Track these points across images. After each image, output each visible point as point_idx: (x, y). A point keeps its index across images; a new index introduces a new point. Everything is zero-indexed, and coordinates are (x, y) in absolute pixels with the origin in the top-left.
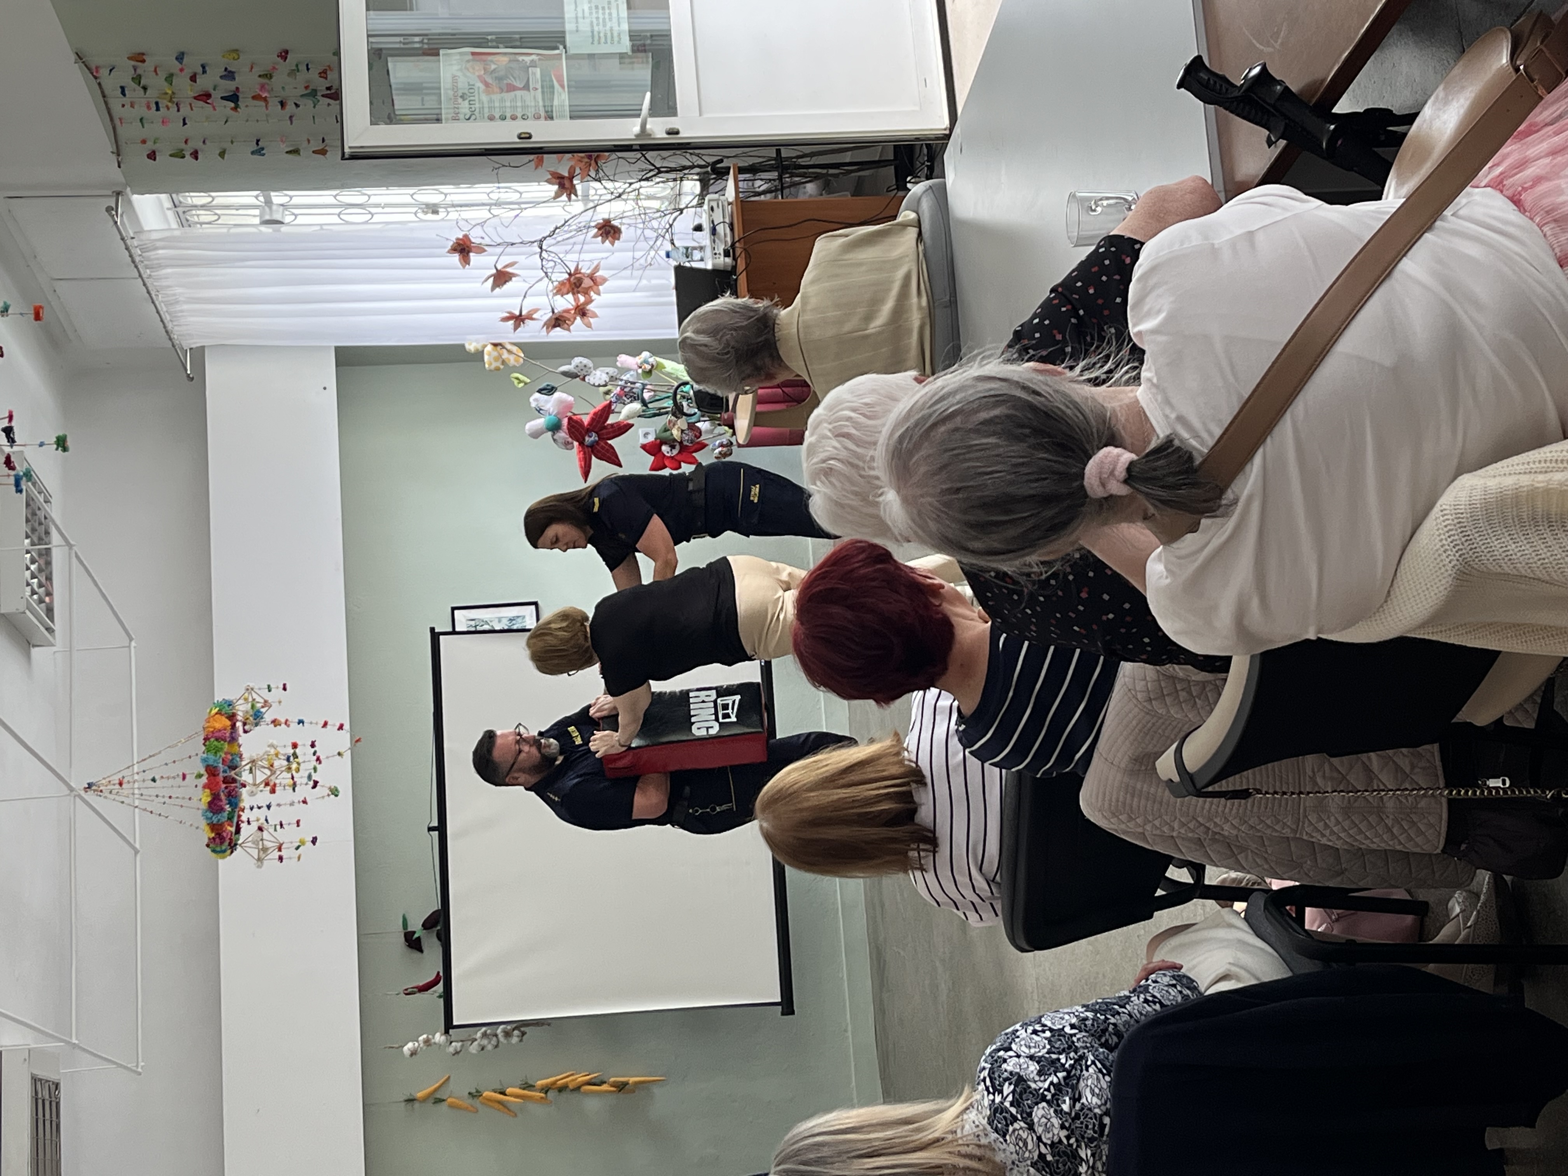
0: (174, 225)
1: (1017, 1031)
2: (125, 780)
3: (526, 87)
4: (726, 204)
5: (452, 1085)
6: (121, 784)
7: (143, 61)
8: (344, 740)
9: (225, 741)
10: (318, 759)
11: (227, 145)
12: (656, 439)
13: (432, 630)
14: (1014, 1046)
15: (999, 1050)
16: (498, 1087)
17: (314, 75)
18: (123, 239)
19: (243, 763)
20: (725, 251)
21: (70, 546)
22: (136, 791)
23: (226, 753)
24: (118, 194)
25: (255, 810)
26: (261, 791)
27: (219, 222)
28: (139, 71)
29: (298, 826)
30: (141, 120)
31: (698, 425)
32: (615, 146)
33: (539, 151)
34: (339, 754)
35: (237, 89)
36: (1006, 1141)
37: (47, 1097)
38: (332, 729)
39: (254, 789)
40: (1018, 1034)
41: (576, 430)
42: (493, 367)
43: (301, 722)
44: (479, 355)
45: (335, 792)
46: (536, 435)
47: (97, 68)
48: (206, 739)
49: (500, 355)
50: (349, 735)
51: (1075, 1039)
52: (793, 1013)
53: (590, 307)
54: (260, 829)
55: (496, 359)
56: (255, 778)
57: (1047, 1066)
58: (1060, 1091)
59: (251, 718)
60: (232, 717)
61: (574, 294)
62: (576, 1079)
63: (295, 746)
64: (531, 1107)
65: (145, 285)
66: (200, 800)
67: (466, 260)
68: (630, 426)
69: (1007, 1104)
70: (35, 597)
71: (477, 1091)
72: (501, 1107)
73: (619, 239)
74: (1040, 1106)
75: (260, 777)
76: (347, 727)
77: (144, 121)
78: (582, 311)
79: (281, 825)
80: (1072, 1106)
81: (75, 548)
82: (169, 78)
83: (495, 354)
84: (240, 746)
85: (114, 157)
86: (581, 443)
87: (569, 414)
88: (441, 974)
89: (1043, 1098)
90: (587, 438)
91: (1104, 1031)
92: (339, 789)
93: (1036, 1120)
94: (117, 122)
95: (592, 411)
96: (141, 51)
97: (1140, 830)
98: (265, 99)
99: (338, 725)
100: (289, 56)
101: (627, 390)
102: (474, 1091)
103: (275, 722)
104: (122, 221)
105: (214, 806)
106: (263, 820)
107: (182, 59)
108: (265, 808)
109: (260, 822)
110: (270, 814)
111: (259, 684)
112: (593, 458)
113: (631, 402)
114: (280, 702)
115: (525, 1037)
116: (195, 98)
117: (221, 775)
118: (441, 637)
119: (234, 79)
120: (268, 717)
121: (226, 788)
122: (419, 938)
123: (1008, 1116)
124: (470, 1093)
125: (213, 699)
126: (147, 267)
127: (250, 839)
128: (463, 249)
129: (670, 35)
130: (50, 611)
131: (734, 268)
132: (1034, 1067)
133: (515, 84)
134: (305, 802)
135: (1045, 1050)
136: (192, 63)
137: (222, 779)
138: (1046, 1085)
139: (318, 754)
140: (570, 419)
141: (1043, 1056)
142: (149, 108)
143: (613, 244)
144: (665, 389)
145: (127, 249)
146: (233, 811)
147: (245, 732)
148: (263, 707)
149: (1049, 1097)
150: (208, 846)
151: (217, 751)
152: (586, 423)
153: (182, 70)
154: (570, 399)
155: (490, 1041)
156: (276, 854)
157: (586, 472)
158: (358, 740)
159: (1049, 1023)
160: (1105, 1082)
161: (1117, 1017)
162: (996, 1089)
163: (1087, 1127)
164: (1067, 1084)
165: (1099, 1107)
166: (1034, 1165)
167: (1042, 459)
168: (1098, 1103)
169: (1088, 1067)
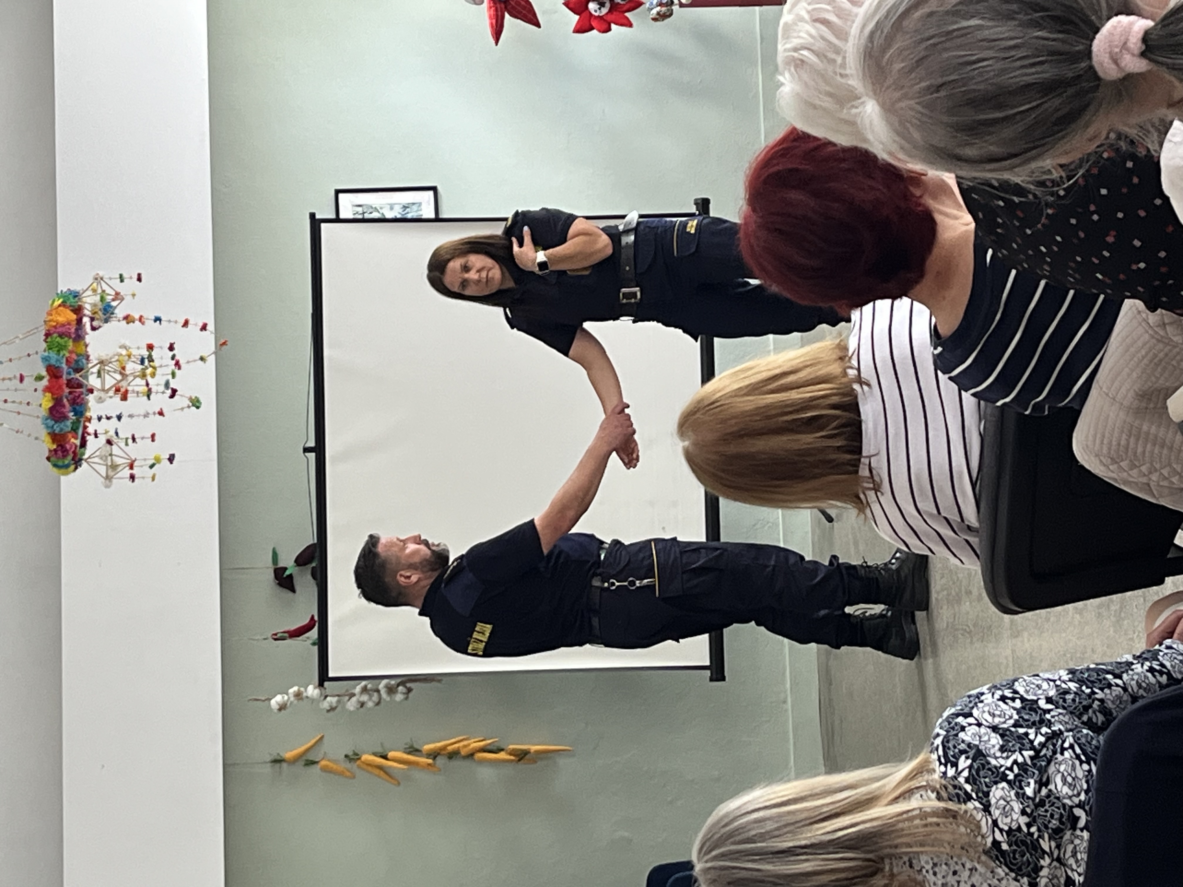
1: (983, 695)
5: (326, 747)
8: (208, 342)
9: (70, 337)
10: (177, 364)
13: (312, 216)
14: (975, 712)
15: (958, 715)
16: (379, 750)
19: (90, 365)
23: (71, 352)
25: (104, 420)
26: (111, 397)
29: (153, 440)
34: (202, 359)
38: (194, 329)
39: (102, 394)
40: (983, 699)
43: (158, 319)
45: (196, 403)
48: (47, 335)
50: (213, 336)
51: (1048, 716)
52: (723, 679)
54: (109, 442)
56: (103, 383)
57: (1011, 740)
58: (1026, 771)
59: (100, 313)
60: (78, 310)
62: (469, 745)
63: (150, 347)
64: (417, 775)
66: (40, 405)
69: (962, 780)
71: (356, 754)
72: (382, 773)
74: (1000, 786)
75: (110, 382)
76: (211, 327)
79: (134, 439)
80: (1037, 792)
84: (86, 345)
88: (316, 618)
89: (1004, 778)
91: (1086, 708)
92: (202, 400)
93: (993, 801)
97: (1144, 480)
99: (201, 325)
102: (350, 753)
103: (128, 319)
105: (56, 413)
106: (112, 433)
108: (115, 420)
109: (110, 434)
110: (120, 426)
111: (110, 273)
112: (507, 16)
114: (134, 295)
115: (411, 695)
117: (64, 377)
118: (323, 225)
120: (120, 312)
121: (70, 393)
122: (290, 576)
123: (962, 793)
124: (346, 756)
125: (57, 290)
127: (97, 453)
132: (996, 740)
134: (161, 413)
135: (1011, 722)
137: (65, 382)
138: (1009, 763)
139: (177, 358)
141: (1007, 729)
146: (78, 421)
147: (94, 329)
148: (113, 300)
149: (1011, 776)
150: (48, 459)
151: (61, 348)
155: (371, 696)
156: (127, 472)
157: (497, 33)
158: (224, 344)
159: (1021, 691)
160: (1081, 771)
161: (1107, 691)
162: (950, 761)
163: (1052, 816)
164: (1034, 765)
165: (1070, 797)
166: (986, 852)
167: (1037, 38)
168: (1070, 793)
169: (1063, 750)
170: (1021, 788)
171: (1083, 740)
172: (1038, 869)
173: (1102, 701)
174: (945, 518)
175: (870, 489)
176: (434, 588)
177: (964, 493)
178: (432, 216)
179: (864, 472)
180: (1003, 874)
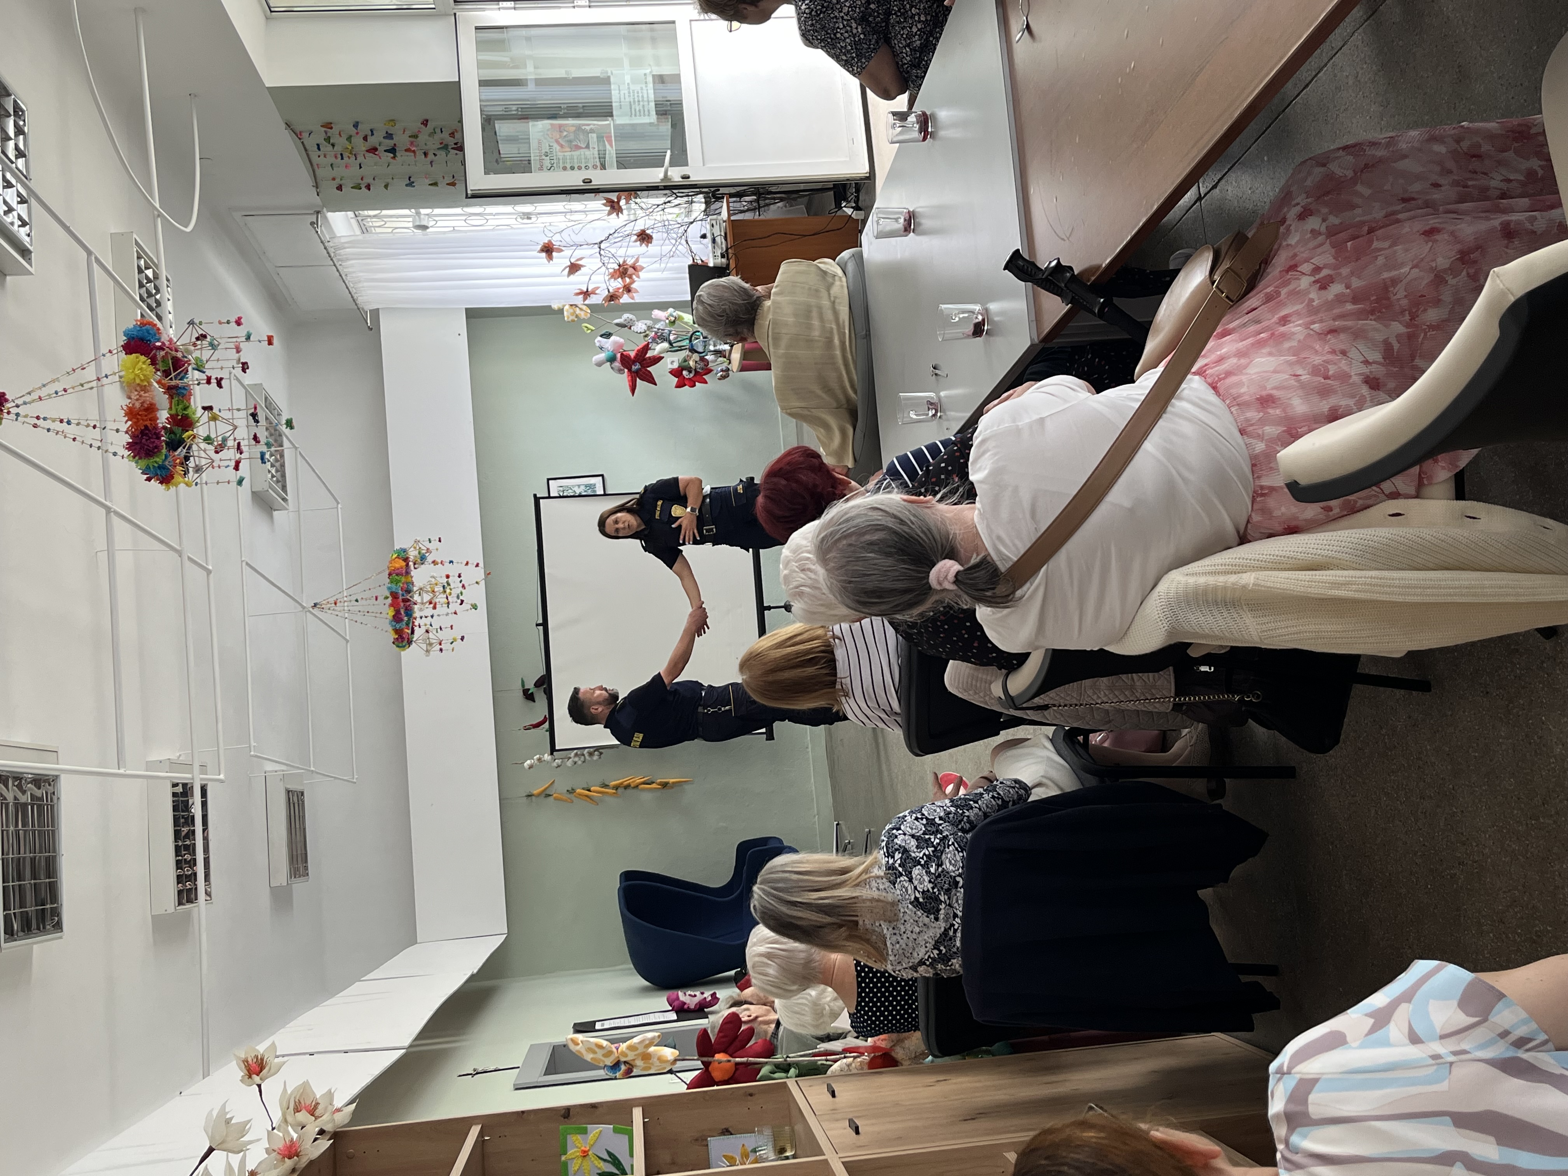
0: (358, 231)
1: (906, 816)
2: (338, 601)
3: (588, 147)
4: (722, 222)
5: (556, 786)
6: (335, 603)
7: (331, 128)
8: (480, 573)
9: (402, 575)
10: (463, 586)
11: (390, 180)
12: (679, 367)
13: (535, 495)
14: (902, 827)
15: (893, 829)
16: (585, 786)
17: (446, 135)
18: (322, 242)
19: (415, 589)
20: (721, 254)
21: (296, 448)
22: (346, 608)
23: (403, 584)
24: (318, 212)
25: (423, 618)
26: (427, 607)
27: (386, 226)
28: (329, 134)
29: (452, 629)
30: (332, 165)
31: (706, 357)
32: (647, 187)
33: (597, 191)
34: (477, 583)
35: (395, 145)
36: (895, 887)
37: (296, 801)
38: (471, 566)
39: (422, 606)
40: (906, 818)
41: (626, 362)
42: (570, 319)
43: (451, 562)
44: (561, 311)
45: (475, 607)
46: (599, 364)
47: (300, 132)
48: (390, 574)
49: (575, 312)
50: (483, 570)
51: (941, 827)
52: (773, 739)
53: (634, 286)
54: (427, 631)
55: (572, 314)
56: (422, 599)
57: (922, 842)
58: (930, 859)
59: (419, 560)
60: (406, 560)
61: (622, 278)
62: (635, 781)
63: (448, 577)
64: (607, 798)
65: (338, 270)
66: (388, 613)
67: (550, 256)
68: (662, 358)
69: (897, 865)
70: (275, 479)
71: (573, 789)
72: (588, 799)
73: (651, 243)
74: (917, 867)
75: (427, 597)
76: (481, 565)
77: (334, 166)
78: (628, 289)
79: (441, 629)
80: (937, 870)
81: (299, 449)
82: (349, 139)
83: (571, 311)
84: (412, 577)
85: (314, 189)
86: (630, 370)
87: (621, 350)
88: (547, 716)
89: (919, 863)
90: (633, 367)
91: (960, 822)
92: (478, 605)
93: (914, 876)
94: (316, 167)
95: (637, 348)
96: (330, 121)
98: (414, 152)
99: (475, 564)
100: (429, 123)
101: (659, 334)
102: (570, 789)
103: (434, 562)
104: (321, 231)
105: (397, 618)
106: (428, 625)
107: (357, 126)
108: (430, 618)
110: (433, 621)
111: (423, 538)
112: (638, 379)
113: (662, 342)
114: (437, 549)
115: (602, 756)
116: (367, 151)
117: (401, 598)
118: (541, 501)
119: (393, 139)
120: (430, 559)
121: (404, 606)
122: (532, 693)
123: (897, 872)
124: (568, 791)
125: (394, 547)
126: (339, 260)
127: (421, 638)
128: (548, 250)
129: (681, 104)
130: (284, 488)
131: (728, 265)
132: (913, 843)
133: (579, 144)
134: (455, 613)
135: (922, 832)
136: (364, 129)
137: (401, 600)
138: (921, 855)
139: (463, 582)
140: (622, 354)
141: (920, 836)
142: (336, 157)
143: (647, 246)
144: (684, 334)
145: (325, 248)
146: (409, 620)
147: (415, 568)
148: (426, 553)
149: (923, 862)
150: (393, 643)
151: (397, 582)
152: (632, 357)
153: (357, 133)
154: (622, 340)
155: (580, 758)
156: (438, 647)
157: (633, 389)
158: (489, 574)
159: (926, 813)
160: (959, 856)
161: (971, 811)
162: (889, 855)
163: (945, 882)
164: (934, 856)
165: (954, 872)
166: (911, 903)
167: (902, 568)
168: (954, 869)
169: (949, 846)
170: (928, 868)
171: (959, 839)
172: (939, 910)
173: (968, 817)
174: (883, 710)
175: (842, 696)
176: (612, 713)
177: (892, 697)
178: (602, 493)
179: (838, 686)
180: (920, 914)
